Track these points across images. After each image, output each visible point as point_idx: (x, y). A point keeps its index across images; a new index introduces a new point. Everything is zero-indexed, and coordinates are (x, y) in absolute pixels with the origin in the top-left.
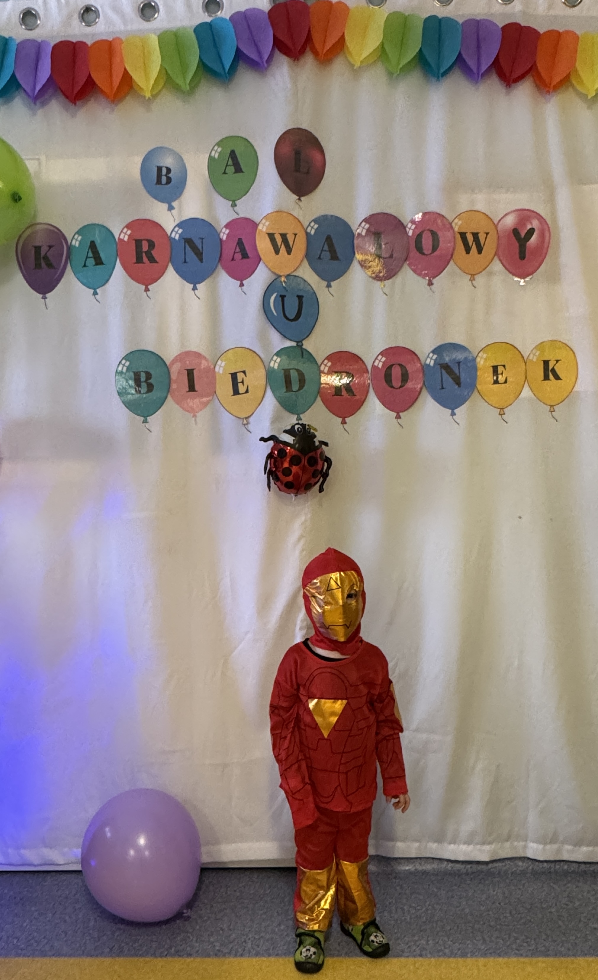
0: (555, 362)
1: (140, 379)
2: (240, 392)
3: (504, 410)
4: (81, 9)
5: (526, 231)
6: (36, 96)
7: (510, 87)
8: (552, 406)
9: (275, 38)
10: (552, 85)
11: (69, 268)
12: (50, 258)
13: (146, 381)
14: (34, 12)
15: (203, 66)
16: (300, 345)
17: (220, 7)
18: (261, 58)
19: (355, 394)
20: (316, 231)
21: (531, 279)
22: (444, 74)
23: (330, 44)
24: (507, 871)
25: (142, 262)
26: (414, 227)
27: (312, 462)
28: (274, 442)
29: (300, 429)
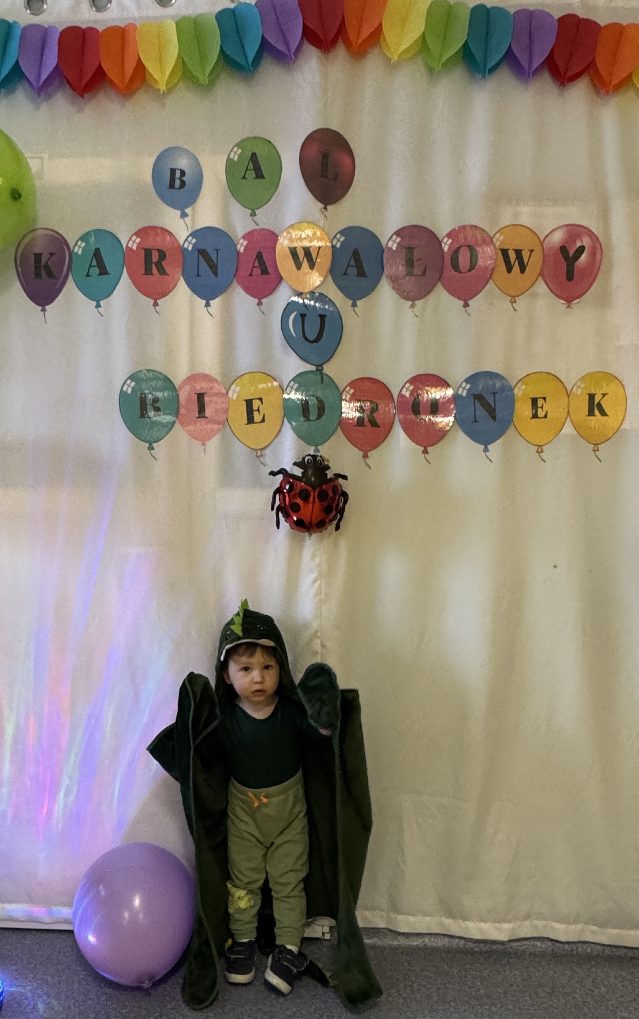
0: (601, 396)
1: (146, 401)
2: (255, 420)
3: (542, 447)
5: (575, 249)
6: (41, 86)
7: (563, 85)
8: (595, 444)
9: (305, 28)
10: (612, 85)
11: (70, 279)
12: (52, 267)
13: (152, 405)
15: (224, 57)
16: (319, 369)
18: (289, 51)
19: (379, 424)
20: (342, 244)
21: (578, 302)
22: (491, 71)
23: (365, 35)
24: (524, 951)
25: (151, 274)
26: (450, 241)
27: (323, 496)
28: (284, 476)
29: (310, 461)
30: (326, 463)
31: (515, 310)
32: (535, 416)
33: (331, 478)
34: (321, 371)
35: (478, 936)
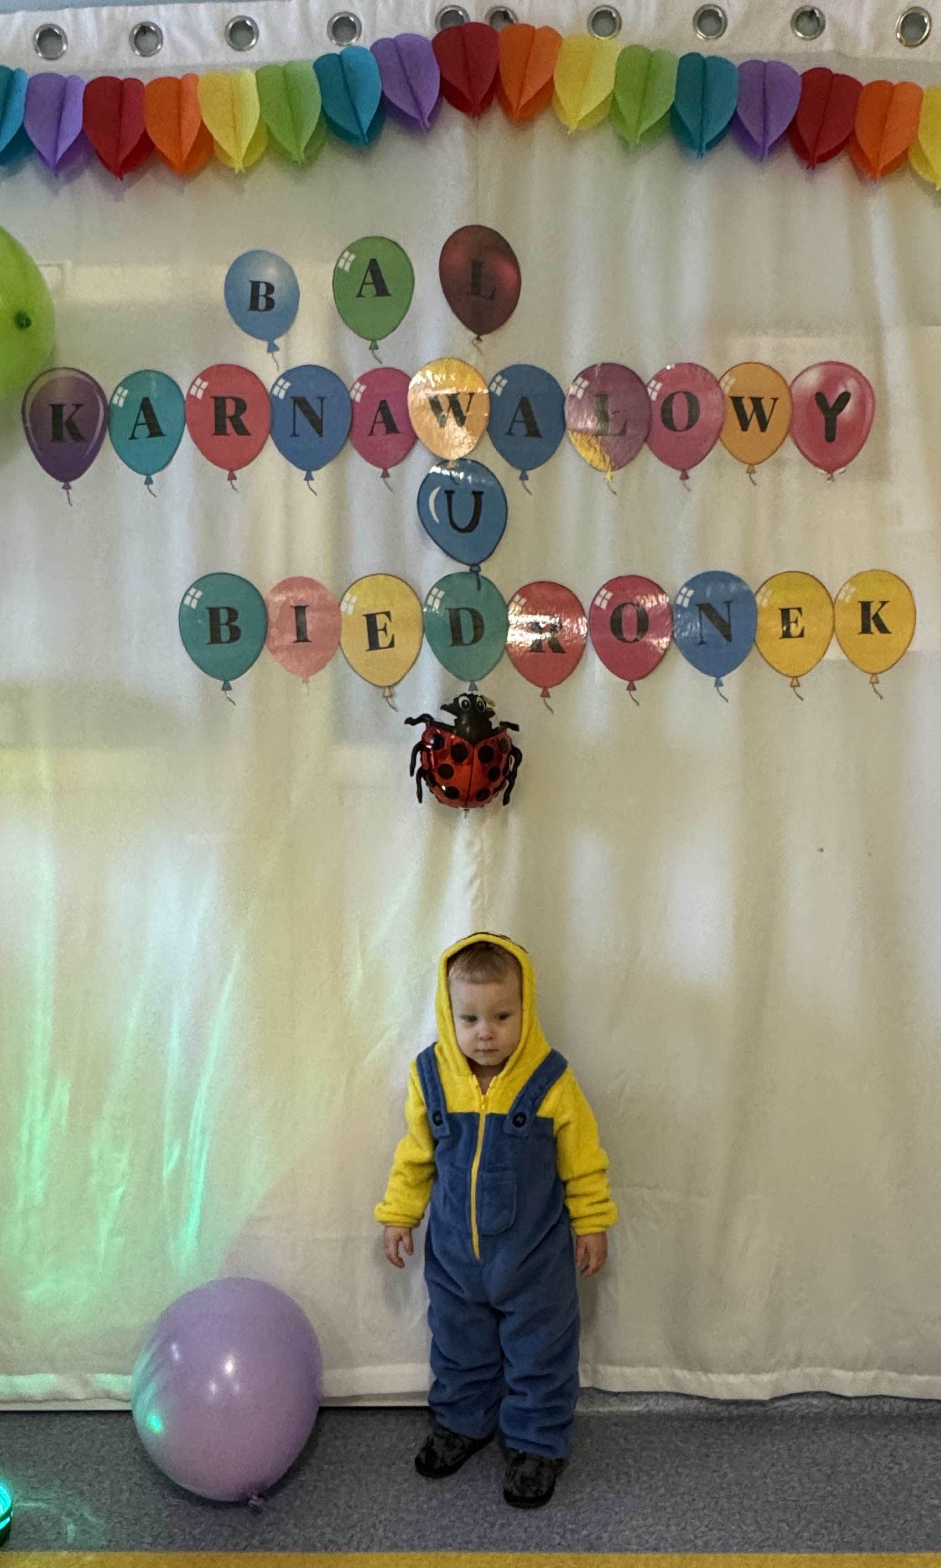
0: (880, 605)
1: (218, 619)
2: (381, 644)
3: (799, 678)
4: (134, 28)
5: (836, 397)
6: (59, 162)
7: (814, 167)
8: (874, 674)
9: (444, 82)
10: (881, 167)
11: (107, 441)
12: (78, 425)
13: (227, 624)
14: (57, 31)
15: (328, 123)
16: (475, 569)
17: (355, 30)
18: (421, 113)
19: (564, 650)
20: (505, 389)
21: (843, 472)
22: (711, 145)
23: (530, 92)
24: (793, 1414)
25: (225, 433)
26: (659, 386)
27: (486, 755)
28: (427, 725)
29: (466, 703)
30: (488, 706)
31: (754, 483)
32: (787, 635)
33: (497, 729)
34: (477, 573)
35: (725, 1395)
